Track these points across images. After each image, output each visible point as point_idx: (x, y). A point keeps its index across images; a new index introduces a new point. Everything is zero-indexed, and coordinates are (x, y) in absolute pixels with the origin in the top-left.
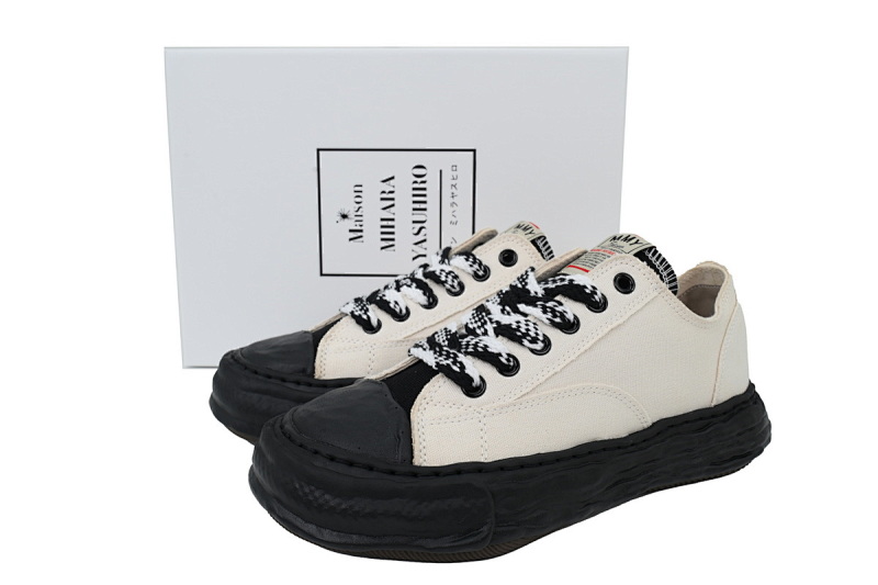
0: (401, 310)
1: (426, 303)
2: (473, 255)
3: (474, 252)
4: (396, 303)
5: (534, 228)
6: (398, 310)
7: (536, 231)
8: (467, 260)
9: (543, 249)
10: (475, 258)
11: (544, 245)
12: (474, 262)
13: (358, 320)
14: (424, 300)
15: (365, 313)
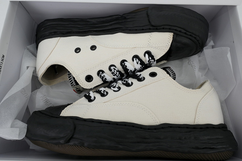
0: (136, 59)
1: (125, 62)
2: (103, 80)
3: (103, 82)
4: (137, 63)
5: (75, 90)
6: (137, 60)
7: (75, 89)
8: (106, 79)
9: (73, 81)
10: (102, 79)
11: (73, 82)
12: (103, 77)
13: (153, 57)
14: (126, 63)
15: (150, 60)
